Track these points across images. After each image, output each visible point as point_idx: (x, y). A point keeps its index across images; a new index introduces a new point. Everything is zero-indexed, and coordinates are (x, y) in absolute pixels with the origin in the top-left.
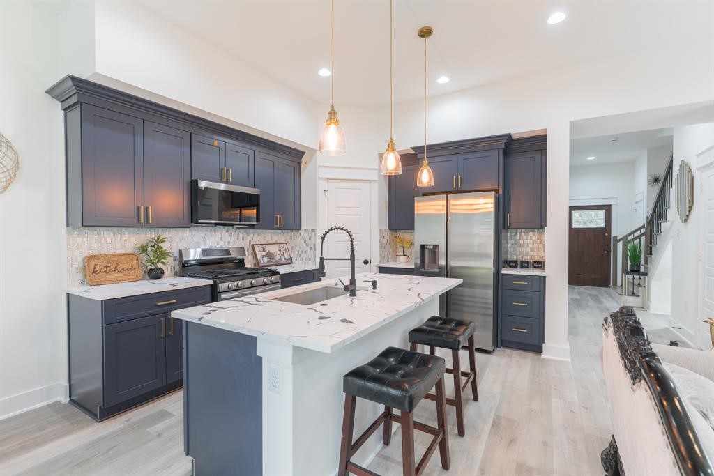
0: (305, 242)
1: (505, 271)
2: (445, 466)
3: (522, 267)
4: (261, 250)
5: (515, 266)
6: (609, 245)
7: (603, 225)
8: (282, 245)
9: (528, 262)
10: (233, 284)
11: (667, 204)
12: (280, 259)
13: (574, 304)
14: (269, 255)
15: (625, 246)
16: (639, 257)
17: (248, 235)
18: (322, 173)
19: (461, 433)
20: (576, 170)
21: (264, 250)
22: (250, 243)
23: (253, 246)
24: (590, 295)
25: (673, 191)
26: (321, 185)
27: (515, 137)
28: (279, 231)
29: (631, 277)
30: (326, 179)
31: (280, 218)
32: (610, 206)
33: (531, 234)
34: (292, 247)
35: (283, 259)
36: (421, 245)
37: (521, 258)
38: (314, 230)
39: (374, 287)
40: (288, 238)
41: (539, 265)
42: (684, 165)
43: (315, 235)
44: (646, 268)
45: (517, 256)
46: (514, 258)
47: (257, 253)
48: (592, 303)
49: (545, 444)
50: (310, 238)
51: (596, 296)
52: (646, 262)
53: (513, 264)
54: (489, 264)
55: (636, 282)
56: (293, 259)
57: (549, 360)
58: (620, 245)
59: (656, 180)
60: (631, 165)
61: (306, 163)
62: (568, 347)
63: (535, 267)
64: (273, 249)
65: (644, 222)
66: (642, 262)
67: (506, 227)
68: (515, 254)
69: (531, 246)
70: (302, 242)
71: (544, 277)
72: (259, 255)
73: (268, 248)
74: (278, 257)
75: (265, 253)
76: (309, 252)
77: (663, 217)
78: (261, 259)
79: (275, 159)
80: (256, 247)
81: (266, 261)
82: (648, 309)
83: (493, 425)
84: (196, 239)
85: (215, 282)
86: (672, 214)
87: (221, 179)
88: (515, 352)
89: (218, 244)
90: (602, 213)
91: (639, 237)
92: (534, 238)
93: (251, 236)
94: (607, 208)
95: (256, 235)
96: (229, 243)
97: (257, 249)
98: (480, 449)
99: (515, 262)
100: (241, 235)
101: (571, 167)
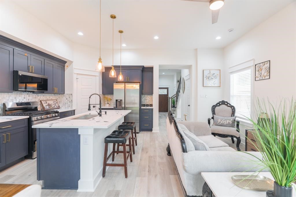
0: (67, 99)
1: (142, 108)
2: (131, 161)
3: (147, 106)
4: (45, 103)
5: (145, 106)
6: (168, 100)
7: (166, 94)
8: (55, 101)
9: (148, 105)
10: (39, 117)
11: (180, 88)
12: (54, 107)
13: (160, 117)
14: (49, 105)
15: (171, 100)
16: (175, 103)
17: (38, 96)
18: (76, 71)
19: (134, 153)
20: (160, 76)
21: (46, 103)
22: (39, 100)
23: (41, 101)
24: (164, 115)
25: (181, 85)
26: (75, 76)
27: (145, 67)
28: (53, 95)
29: (173, 108)
30: (77, 74)
31: (56, 89)
32: (168, 88)
33: (149, 96)
34: (60, 102)
35: (56, 107)
36: (116, 100)
37: (146, 103)
38: (71, 94)
39: (106, 114)
40: (58, 97)
41: (151, 105)
42: (183, 79)
43: (72, 96)
44: (176, 106)
45: (145, 103)
46: (144, 104)
47: (43, 104)
48: (164, 117)
49: (155, 151)
50: (69, 98)
51: (165, 115)
52: (176, 104)
53: (144, 105)
54: (138, 106)
55: (174, 110)
56: (60, 107)
57: (154, 133)
58: (170, 99)
59: (178, 81)
60: (173, 76)
61: (67, 66)
62: (159, 128)
63: (150, 106)
64: (51, 102)
65: (176, 93)
66: (175, 104)
67: (142, 94)
68: (144, 102)
69: (149, 100)
70: (65, 99)
71: (153, 109)
72: (44, 105)
73: (48, 102)
74: (53, 106)
75: (47, 104)
76: (69, 103)
77: (179, 92)
78: (45, 106)
79: (54, 64)
80: (42, 101)
81: (48, 107)
82: (177, 117)
83: (142, 150)
84: (11, 98)
85: (30, 117)
86: (181, 91)
87: (28, 71)
88: (145, 132)
89: (23, 100)
90: (166, 90)
91: (175, 97)
92: (150, 97)
93: (40, 96)
94: (167, 88)
95: (42, 96)
96: (29, 100)
97: (43, 102)
98: (140, 156)
99: (145, 105)
100: (35, 96)
101: (159, 75)
